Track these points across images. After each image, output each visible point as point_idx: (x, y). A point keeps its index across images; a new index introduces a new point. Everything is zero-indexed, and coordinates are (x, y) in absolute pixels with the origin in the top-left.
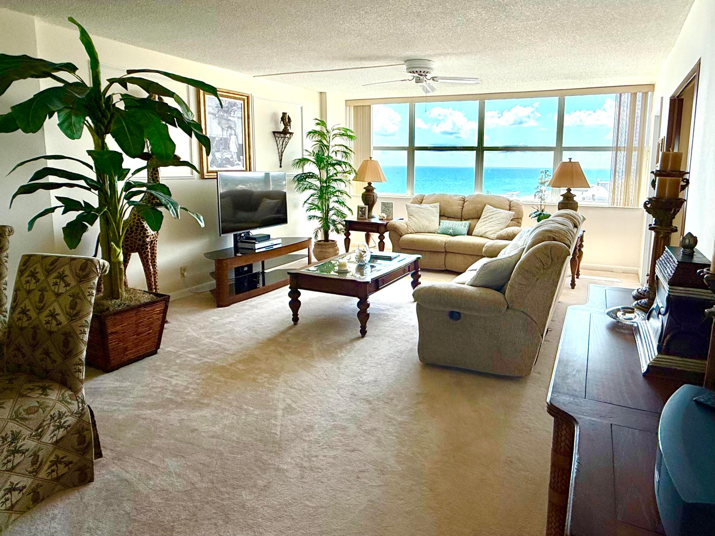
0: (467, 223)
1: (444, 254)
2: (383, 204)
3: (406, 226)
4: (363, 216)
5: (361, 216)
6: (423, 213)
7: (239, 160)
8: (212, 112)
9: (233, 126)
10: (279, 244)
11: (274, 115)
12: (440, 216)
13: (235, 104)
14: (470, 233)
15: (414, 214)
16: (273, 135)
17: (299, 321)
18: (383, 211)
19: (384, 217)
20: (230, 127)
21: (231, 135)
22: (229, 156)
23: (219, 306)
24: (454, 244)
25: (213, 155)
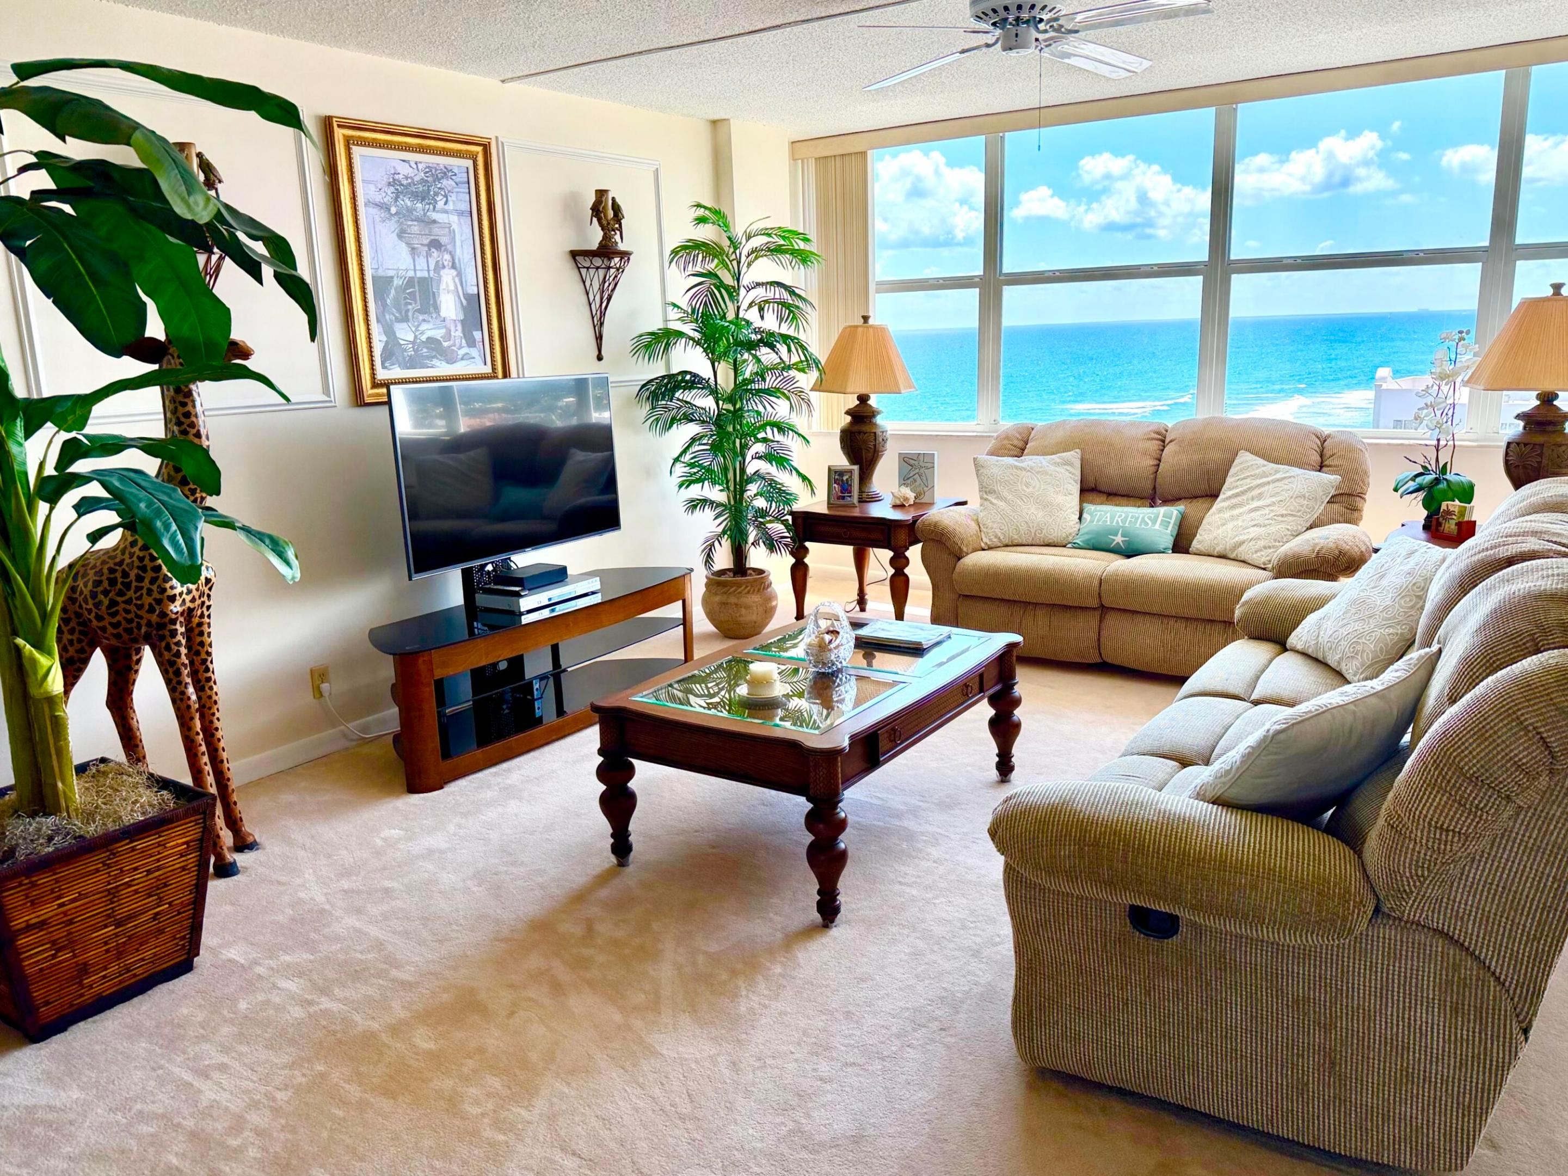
0: (1172, 513)
1: (1097, 614)
2: (905, 458)
3: (974, 526)
4: (843, 498)
5: (839, 498)
6: (1027, 485)
7: (471, 343)
8: (378, 198)
9: (444, 240)
10: (593, 593)
11: (569, 203)
12: (1083, 491)
13: (447, 172)
14: (1181, 545)
15: (998, 488)
16: (572, 261)
17: (632, 855)
18: (905, 480)
19: (906, 499)
20: (435, 244)
21: (439, 267)
22: (438, 334)
23: (414, 788)
24: (1131, 586)
25: (389, 332)
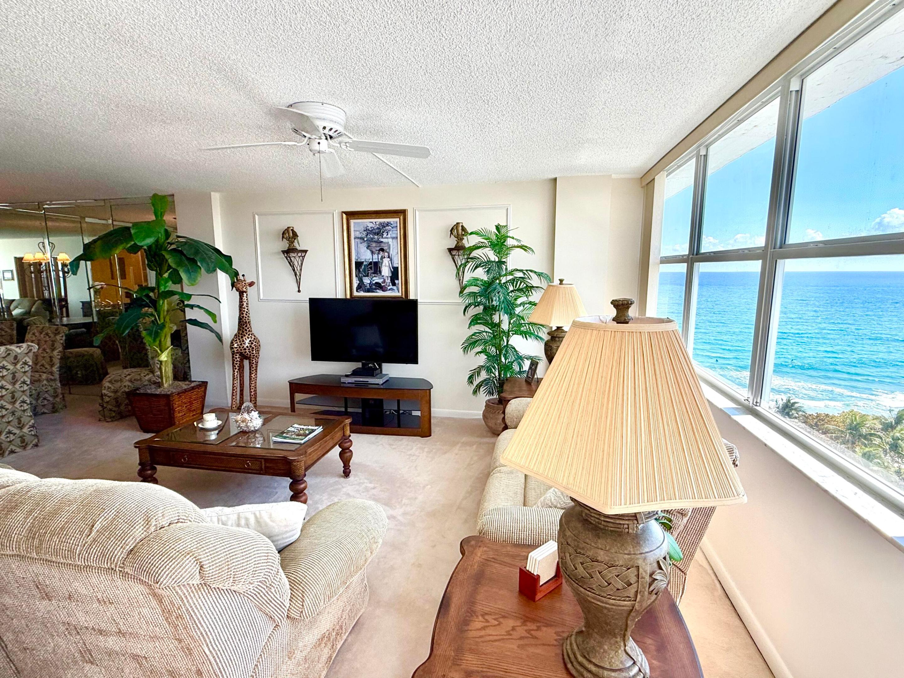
7: (394, 284)
8: (360, 236)
9: (385, 248)
13: (388, 224)
22: (380, 281)
25: (361, 280)
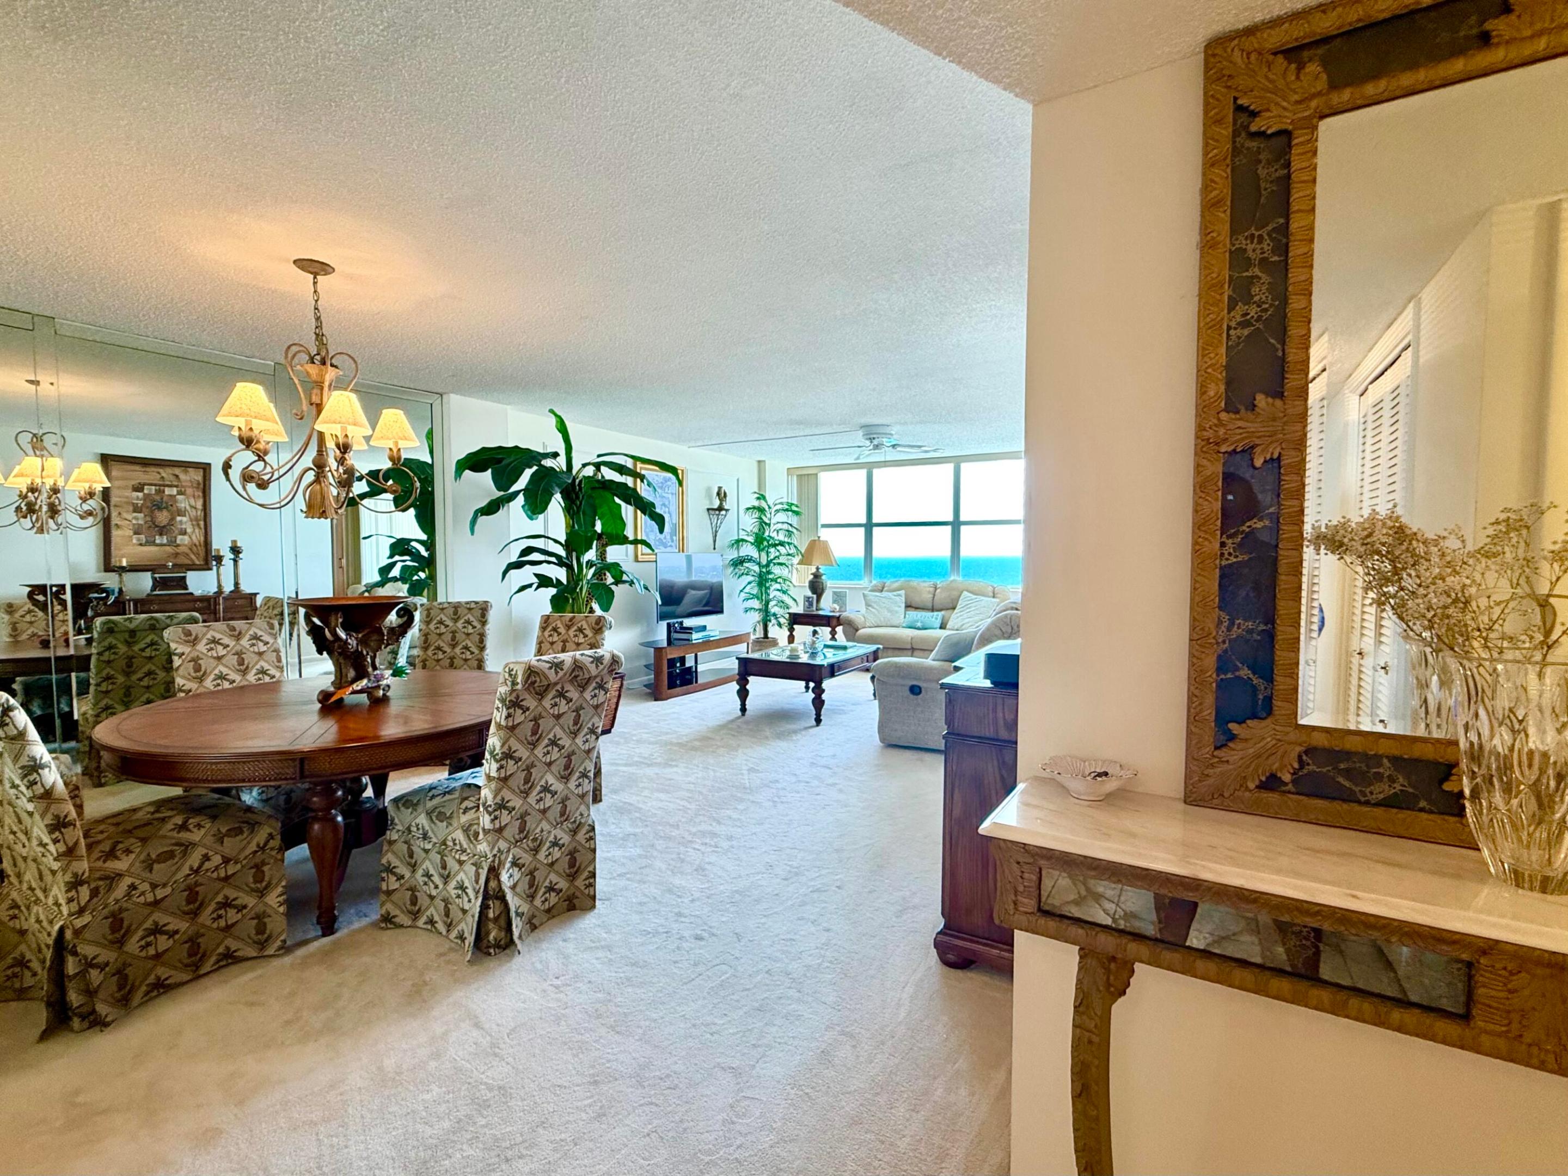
0: (940, 614)
1: (911, 651)
2: (835, 593)
3: (863, 619)
4: (810, 607)
5: (808, 607)
6: (884, 603)
7: (673, 541)
10: (715, 636)
11: (709, 490)
12: (906, 606)
13: (669, 479)
14: (943, 626)
15: (873, 604)
16: (706, 512)
17: (747, 713)
18: (834, 602)
19: (836, 608)
23: (656, 700)
24: (923, 640)
